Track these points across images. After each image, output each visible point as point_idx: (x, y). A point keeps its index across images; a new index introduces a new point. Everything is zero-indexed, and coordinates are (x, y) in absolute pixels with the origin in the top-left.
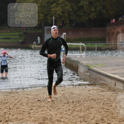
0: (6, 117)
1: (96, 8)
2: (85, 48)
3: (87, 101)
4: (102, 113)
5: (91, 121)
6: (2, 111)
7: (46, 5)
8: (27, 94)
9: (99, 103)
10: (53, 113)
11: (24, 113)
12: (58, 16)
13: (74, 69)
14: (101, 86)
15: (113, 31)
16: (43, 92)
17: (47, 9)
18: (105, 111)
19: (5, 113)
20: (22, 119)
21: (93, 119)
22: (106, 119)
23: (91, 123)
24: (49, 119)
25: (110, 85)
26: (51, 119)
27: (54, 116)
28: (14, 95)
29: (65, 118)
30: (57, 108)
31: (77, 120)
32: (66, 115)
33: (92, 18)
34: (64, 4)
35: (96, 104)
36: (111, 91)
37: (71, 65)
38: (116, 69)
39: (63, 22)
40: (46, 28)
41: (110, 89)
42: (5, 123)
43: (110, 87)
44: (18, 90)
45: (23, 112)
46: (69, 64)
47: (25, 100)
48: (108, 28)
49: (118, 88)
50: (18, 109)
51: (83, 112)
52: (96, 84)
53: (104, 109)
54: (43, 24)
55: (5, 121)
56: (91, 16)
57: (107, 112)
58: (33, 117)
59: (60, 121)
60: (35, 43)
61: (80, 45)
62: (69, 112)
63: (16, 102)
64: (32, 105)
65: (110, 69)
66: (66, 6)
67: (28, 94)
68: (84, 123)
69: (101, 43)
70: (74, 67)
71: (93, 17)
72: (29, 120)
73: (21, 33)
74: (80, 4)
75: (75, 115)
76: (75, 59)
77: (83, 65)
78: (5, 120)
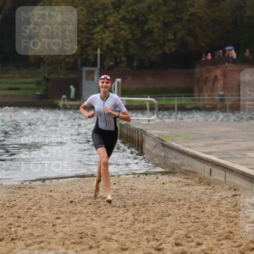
0: (11, 231)
1: (175, 34)
2: (156, 106)
3: (159, 202)
4: (187, 225)
5: (166, 239)
6: (4, 221)
7: (84, 29)
8: (51, 189)
9: (182, 206)
10: (97, 225)
11: (45, 224)
12: (105, 49)
13: (137, 144)
14: (185, 175)
15: (207, 75)
16: (80, 186)
17: (87, 36)
18: (191, 222)
19: (10, 224)
20: (42, 236)
21: (169, 235)
22: (194, 235)
23: (167, 242)
24: (90, 236)
25: (202, 174)
26: (94, 236)
27: (98, 230)
28: (26, 193)
29: (120, 233)
30: (105, 215)
31: (141, 238)
32: (121, 228)
33: (168, 52)
34: (116, 26)
35: (176, 208)
36: (203, 184)
37: (130, 138)
38: (213, 144)
39: (116, 58)
40: (85, 69)
41: (201, 181)
42: (10, 242)
43: (202, 176)
44: (34, 183)
45: (43, 223)
46: (127, 136)
47: (46, 201)
48: (198, 70)
49: (216, 180)
50: (34, 217)
51: (153, 223)
52: (176, 171)
53: (190, 216)
54: (79, 62)
55: (10, 239)
56: (166, 49)
57: (196, 222)
58: (62, 232)
59: (110, 239)
60: (64, 96)
61: (147, 101)
62: (126, 224)
63: (30, 204)
64: (59, 211)
65: (201, 144)
66: (121, 29)
67: (51, 191)
68: (153, 242)
69: (184, 96)
70: (135, 141)
71: (170, 50)
72: (54, 237)
73: (39, 79)
74: (146, 27)
75: (137, 228)
76: (138, 127)
77: (152, 136)
78: (9, 237)
